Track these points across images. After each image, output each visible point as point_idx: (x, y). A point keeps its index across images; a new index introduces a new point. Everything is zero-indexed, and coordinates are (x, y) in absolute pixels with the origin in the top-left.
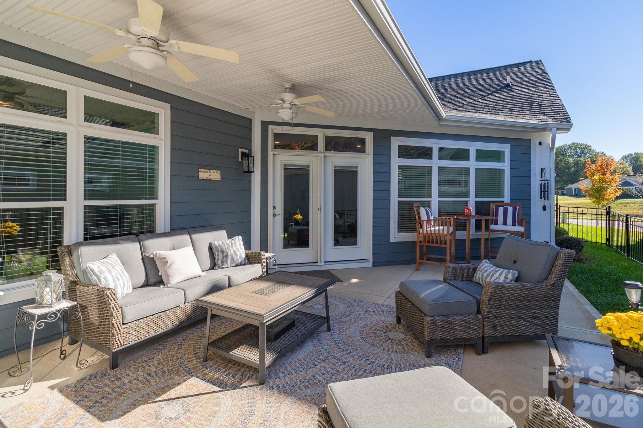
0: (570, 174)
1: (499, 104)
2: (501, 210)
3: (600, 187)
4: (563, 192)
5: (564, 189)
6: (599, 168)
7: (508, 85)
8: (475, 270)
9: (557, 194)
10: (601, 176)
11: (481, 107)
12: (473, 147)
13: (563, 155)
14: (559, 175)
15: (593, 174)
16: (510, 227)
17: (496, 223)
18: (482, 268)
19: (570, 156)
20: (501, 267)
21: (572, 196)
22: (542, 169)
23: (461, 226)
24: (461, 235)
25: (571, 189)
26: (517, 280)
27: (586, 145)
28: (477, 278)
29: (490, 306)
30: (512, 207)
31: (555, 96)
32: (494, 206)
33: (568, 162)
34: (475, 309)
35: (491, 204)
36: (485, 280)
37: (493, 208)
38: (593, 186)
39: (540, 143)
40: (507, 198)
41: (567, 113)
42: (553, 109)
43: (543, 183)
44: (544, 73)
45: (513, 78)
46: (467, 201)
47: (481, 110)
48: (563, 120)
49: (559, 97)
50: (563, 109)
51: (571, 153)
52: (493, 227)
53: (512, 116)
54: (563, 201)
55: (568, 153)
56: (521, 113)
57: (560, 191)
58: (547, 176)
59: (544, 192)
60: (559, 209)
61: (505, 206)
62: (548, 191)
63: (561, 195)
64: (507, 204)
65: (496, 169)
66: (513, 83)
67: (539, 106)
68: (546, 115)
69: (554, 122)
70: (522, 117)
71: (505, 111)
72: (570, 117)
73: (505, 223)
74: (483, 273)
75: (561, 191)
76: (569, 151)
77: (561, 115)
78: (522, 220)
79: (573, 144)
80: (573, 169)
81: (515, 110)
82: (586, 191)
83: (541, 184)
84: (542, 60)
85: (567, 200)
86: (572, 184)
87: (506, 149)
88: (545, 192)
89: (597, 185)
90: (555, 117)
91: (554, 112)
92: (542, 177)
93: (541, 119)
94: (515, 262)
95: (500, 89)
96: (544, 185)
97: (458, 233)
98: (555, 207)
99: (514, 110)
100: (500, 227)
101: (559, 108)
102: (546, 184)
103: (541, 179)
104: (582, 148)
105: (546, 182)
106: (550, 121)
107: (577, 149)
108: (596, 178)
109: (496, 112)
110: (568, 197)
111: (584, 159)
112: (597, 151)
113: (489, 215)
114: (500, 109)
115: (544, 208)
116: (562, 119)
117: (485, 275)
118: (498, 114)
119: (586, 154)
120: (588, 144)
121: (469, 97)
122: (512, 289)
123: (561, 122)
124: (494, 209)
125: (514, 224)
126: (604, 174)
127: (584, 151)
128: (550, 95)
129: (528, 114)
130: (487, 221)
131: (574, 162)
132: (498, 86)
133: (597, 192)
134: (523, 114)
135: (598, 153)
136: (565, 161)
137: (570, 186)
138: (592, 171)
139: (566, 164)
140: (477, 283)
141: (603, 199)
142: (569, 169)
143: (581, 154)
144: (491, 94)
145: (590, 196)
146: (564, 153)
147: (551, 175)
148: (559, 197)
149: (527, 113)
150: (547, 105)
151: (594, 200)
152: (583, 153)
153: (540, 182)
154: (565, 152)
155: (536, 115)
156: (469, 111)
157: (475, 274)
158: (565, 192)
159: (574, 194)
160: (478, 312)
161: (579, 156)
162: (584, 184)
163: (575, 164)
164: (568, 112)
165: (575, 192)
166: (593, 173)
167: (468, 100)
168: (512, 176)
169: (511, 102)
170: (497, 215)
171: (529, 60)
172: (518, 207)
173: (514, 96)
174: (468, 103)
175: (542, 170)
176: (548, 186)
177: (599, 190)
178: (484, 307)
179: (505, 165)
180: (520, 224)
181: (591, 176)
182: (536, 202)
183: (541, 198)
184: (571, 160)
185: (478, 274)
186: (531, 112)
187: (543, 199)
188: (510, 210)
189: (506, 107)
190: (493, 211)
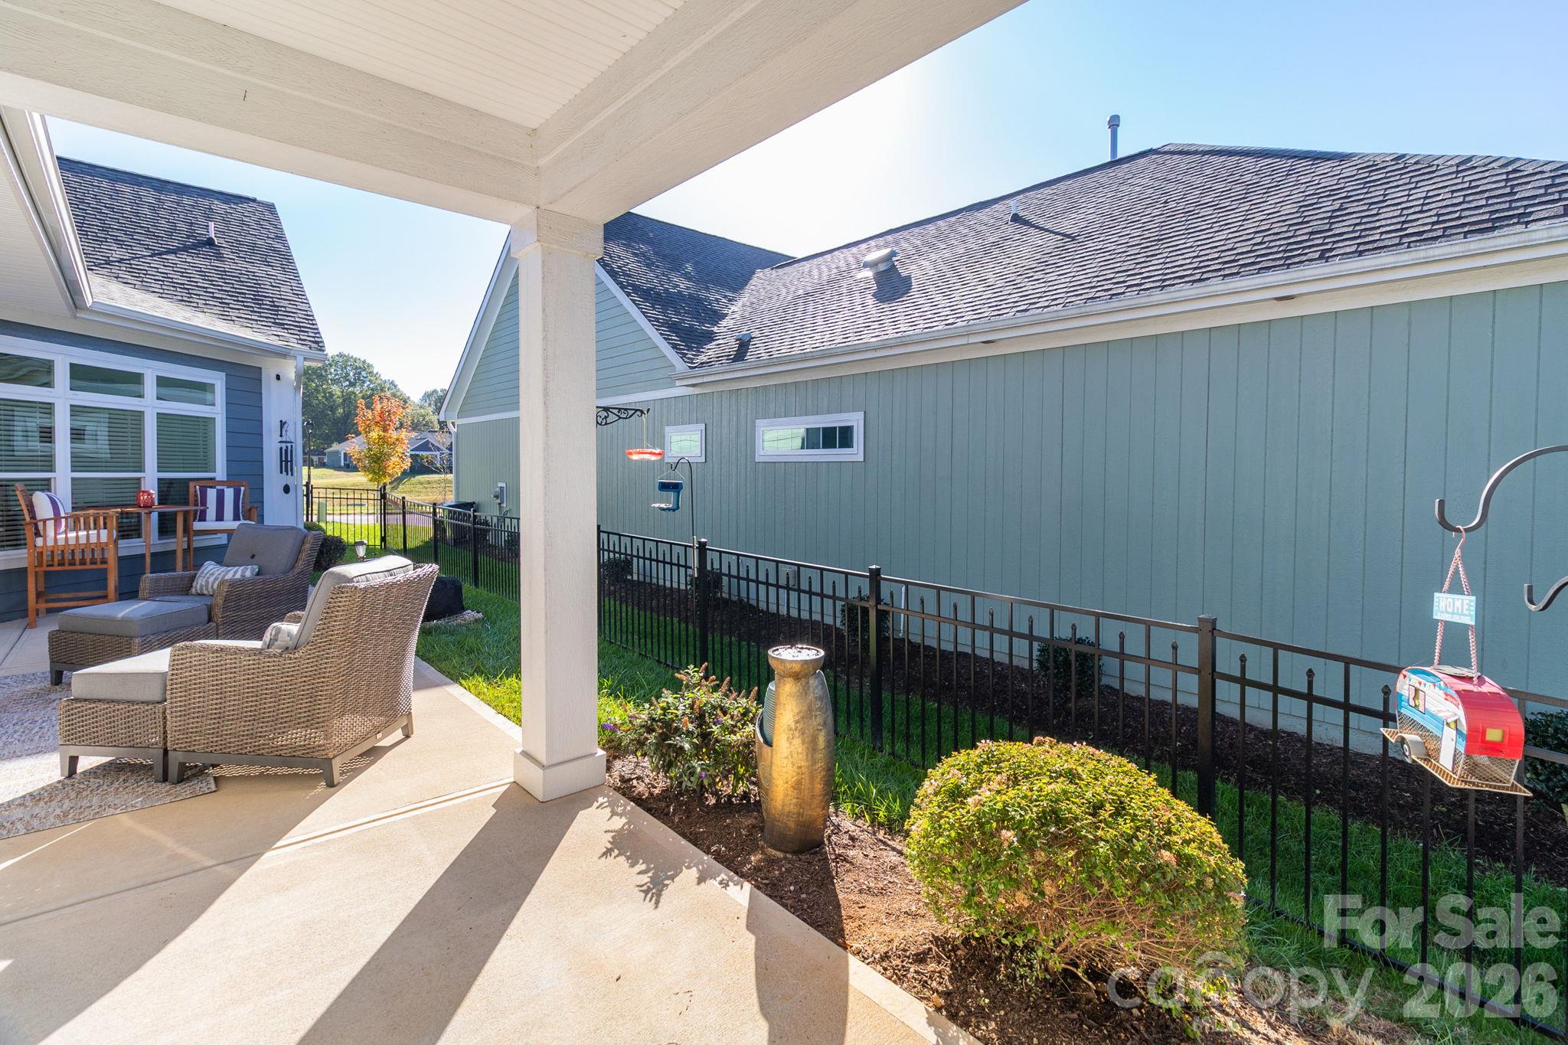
0: (336, 421)
1: (197, 282)
2: (212, 494)
3: (381, 453)
4: (323, 459)
5: (325, 454)
6: (378, 419)
7: (210, 242)
8: (193, 578)
9: (309, 463)
10: (381, 433)
11: (155, 280)
12: (151, 370)
13: (320, 377)
14: (312, 424)
15: (368, 429)
16: (228, 523)
17: (203, 518)
18: (206, 572)
19: (335, 381)
20: (235, 566)
21: (338, 468)
22: (281, 421)
23: (129, 529)
24: (131, 547)
25: (337, 453)
26: (258, 574)
27: (364, 362)
28: (198, 588)
29: (225, 608)
30: (232, 489)
31: (300, 294)
32: (198, 487)
33: (331, 395)
34: (205, 617)
35: (191, 484)
36: (212, 586)
37: (196, 491)
38: (370, 450)
39: (278, 377)
40: (220, 473)
41: (319, 333)
42: (297, 319)
43: (284, 445)
44: (281, 237)
45: (222, 228)
46: (139, 479)
47: (157, 287)
48: (313, 345)
49: (306, 299)
50: (313, 324)
51: (336, 375)
52: (198, 526)
53: (224, 317)
54: (322, 478)
55: (331, 374)
56: (243, 316)
57: (315, 458)
58: (290, 435)
59: (286, 463)
60: (312, 492)
61: (218, 487)
62: (291, 461)
63: (317, 467)
64: (221, 483)
65: (197, 417)
66: (222, 241)
67: (275, 308)
68: (287, 329)
69: (300, 346)
70: (245, 324)
71: (211, 303)
72: (322, 342)
73: (220, 517)
74: (208, 578)
75: (317, 457)
76: (332, 370)
77: (310, 334)
78: (250, 510)
79: (341, 355)
80: (341, 410)
81: (231, 306)
82: (359, 460)
83: (281, 449)
84: (276, 206)
85: (330, 476)
86: (340, 442)
87: (218, 380)
88: (286, 461)
89: (375, 449)
90: (302, 337)
91: (300, 327)
92: (281, 436)
93: (278, 336)
94: (253, 557)
95: (194, 246)
96: (286, 451)
97: (122, 543)
98: (305, 488)
99: (228, 304)
100: (211, 524)
101: (308, 320)
102: (289, 448)
103: (280, 439)
104: (356, 368)
105: (289, 445)
106: (293, 343)
107: (349, 368)
108: (374, 435)
109: (191, 300)
110: (331, 471)
111: (361, 392)
112: (383, 378)
113: (187, 504)
114: (199, 295)
115: (287, 489)
116: (313, 342)
117: (211, 580)
118: (195, 305)
119: (364, 382)
120: (367, 361)
121: (120, 243)
122: (253, 584)
123: (310, 348)
124: (198, 493)
125: (236, 518)
126: (385, 430)
127: (360, 373)
128: (292, 290)
129: (256, 320)
130: (186, 514)
131: (343, 396)
132: (188, 237)
133: (375, 462)
134: (246, 318)
135: (385, 382)
136: (324, 391)
137: (335, 447)
138: (368, 422)
139: (327, 399)
140: (199, 594)
141: (384, 474)
142: (333, 409)
143: (355, 379)
144: (174, 252)
145: (365, 469)
146: (324, 374)
147: (295, 434)
148: (314, 471)
149: (253, 317)
150: (288, 309)
151: (370, 476)
152: (359, 379)
153: (280, 445)
154: (326, 371)
155: (270, 324)
156: (125, 281)
157: (194, 584)
158: (325, 460)
159: (342, 464)
160: (210, 620)
161: (352, 384)
162: (353, 446)
163: (344, 401)
164: (321, 330)
165: (345, 460)
166: (369, 426)
167: (117, 254)
168: (230, 432)
169: (221, 286)
170: (204, 502)
171: (251, 195)
172: (243, 489)
173: (225, 271)
174: (121, 261)
175: (282, 424)
176: (291, 451)
177: (379, 458)
178: (218, 612)
179: (217, 411)
180: (248, 517)
181: (366, 432)
182: (273, 478)
183: (281, 472)
184: (336, 390)
185: (200, 582)
186: (261, 317)
187: (284, 473)
188: (229, 493)
189: (213, 293)
190: (196, 496)
